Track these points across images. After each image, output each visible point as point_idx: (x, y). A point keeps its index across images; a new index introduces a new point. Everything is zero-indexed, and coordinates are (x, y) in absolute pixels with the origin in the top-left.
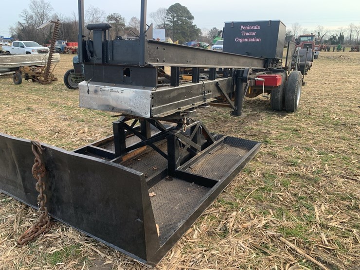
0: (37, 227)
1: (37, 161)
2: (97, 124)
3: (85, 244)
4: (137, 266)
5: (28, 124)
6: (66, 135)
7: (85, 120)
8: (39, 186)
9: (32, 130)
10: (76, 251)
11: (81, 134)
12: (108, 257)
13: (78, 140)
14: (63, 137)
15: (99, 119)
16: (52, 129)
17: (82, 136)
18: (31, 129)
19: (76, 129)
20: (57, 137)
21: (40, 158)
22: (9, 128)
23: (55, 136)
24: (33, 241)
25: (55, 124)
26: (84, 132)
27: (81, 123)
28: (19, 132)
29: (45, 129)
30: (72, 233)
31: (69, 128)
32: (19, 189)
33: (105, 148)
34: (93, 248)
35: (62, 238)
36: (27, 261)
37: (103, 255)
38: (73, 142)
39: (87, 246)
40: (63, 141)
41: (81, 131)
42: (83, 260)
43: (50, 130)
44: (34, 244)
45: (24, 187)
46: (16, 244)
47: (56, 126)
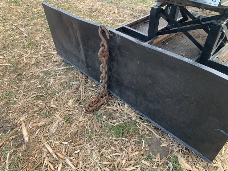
0: (99, 98)
1: (103, 45)
2: (123, 6)
3: (141, 122)
4: (192, 155)
5: (72, 2)
6: (102, 14)
7: (113, 2)
8: (103, 68)
9: (76, 8)
10: (135, 129)
11: (112, 14)
12: (163, 139)
13: (111, 20)
14: (99, 16)
15: (124, 2)
16: (90, 8)
17: (113, 15)
18: (75, 6)
19: (108, 10)
20: (95, 15)
21: (107, 43)
22: (60, 5)
23: (93, 14)
24: (97, 110)
25: (91, 4)
26: (114, 13)
27: (111, 4)
28: (67, 8)
29: (85, 7)
30: (128, 109)
31: (102, 8)
32: (81, 63)
33: (135, 28)
34: (148, 128)
35: (119, 111)
36: (96, 129)
37: (158, 136)
38: (108, 20)
39: (143, 125)
40: (100, 19)
41: (113, 12)
42: (141, 138)
43: (89, 9)
44: (99, 113)
45: (86, 63)
46: (85, 111)
47: (93, 6)
